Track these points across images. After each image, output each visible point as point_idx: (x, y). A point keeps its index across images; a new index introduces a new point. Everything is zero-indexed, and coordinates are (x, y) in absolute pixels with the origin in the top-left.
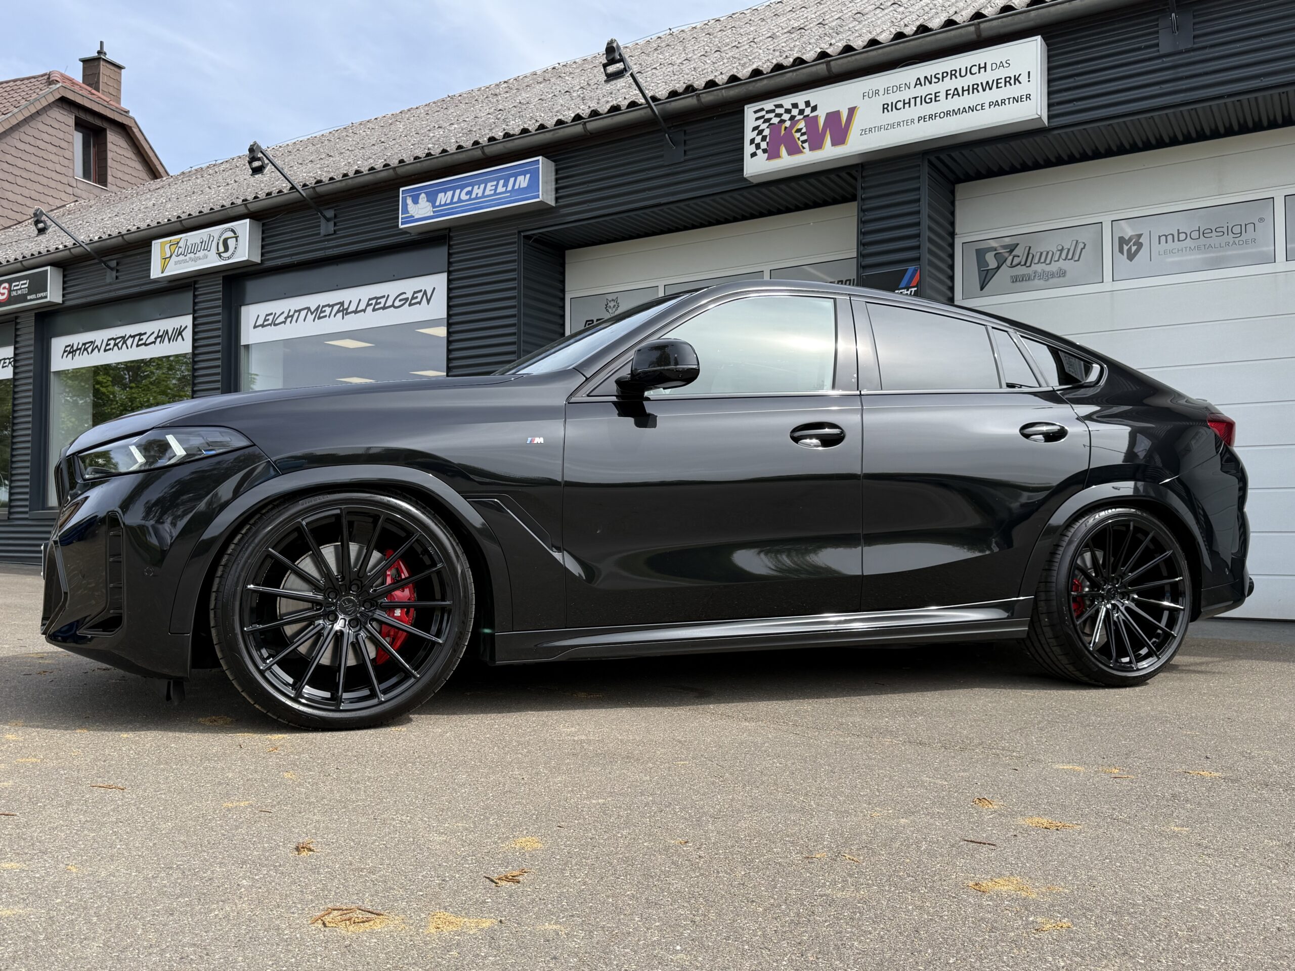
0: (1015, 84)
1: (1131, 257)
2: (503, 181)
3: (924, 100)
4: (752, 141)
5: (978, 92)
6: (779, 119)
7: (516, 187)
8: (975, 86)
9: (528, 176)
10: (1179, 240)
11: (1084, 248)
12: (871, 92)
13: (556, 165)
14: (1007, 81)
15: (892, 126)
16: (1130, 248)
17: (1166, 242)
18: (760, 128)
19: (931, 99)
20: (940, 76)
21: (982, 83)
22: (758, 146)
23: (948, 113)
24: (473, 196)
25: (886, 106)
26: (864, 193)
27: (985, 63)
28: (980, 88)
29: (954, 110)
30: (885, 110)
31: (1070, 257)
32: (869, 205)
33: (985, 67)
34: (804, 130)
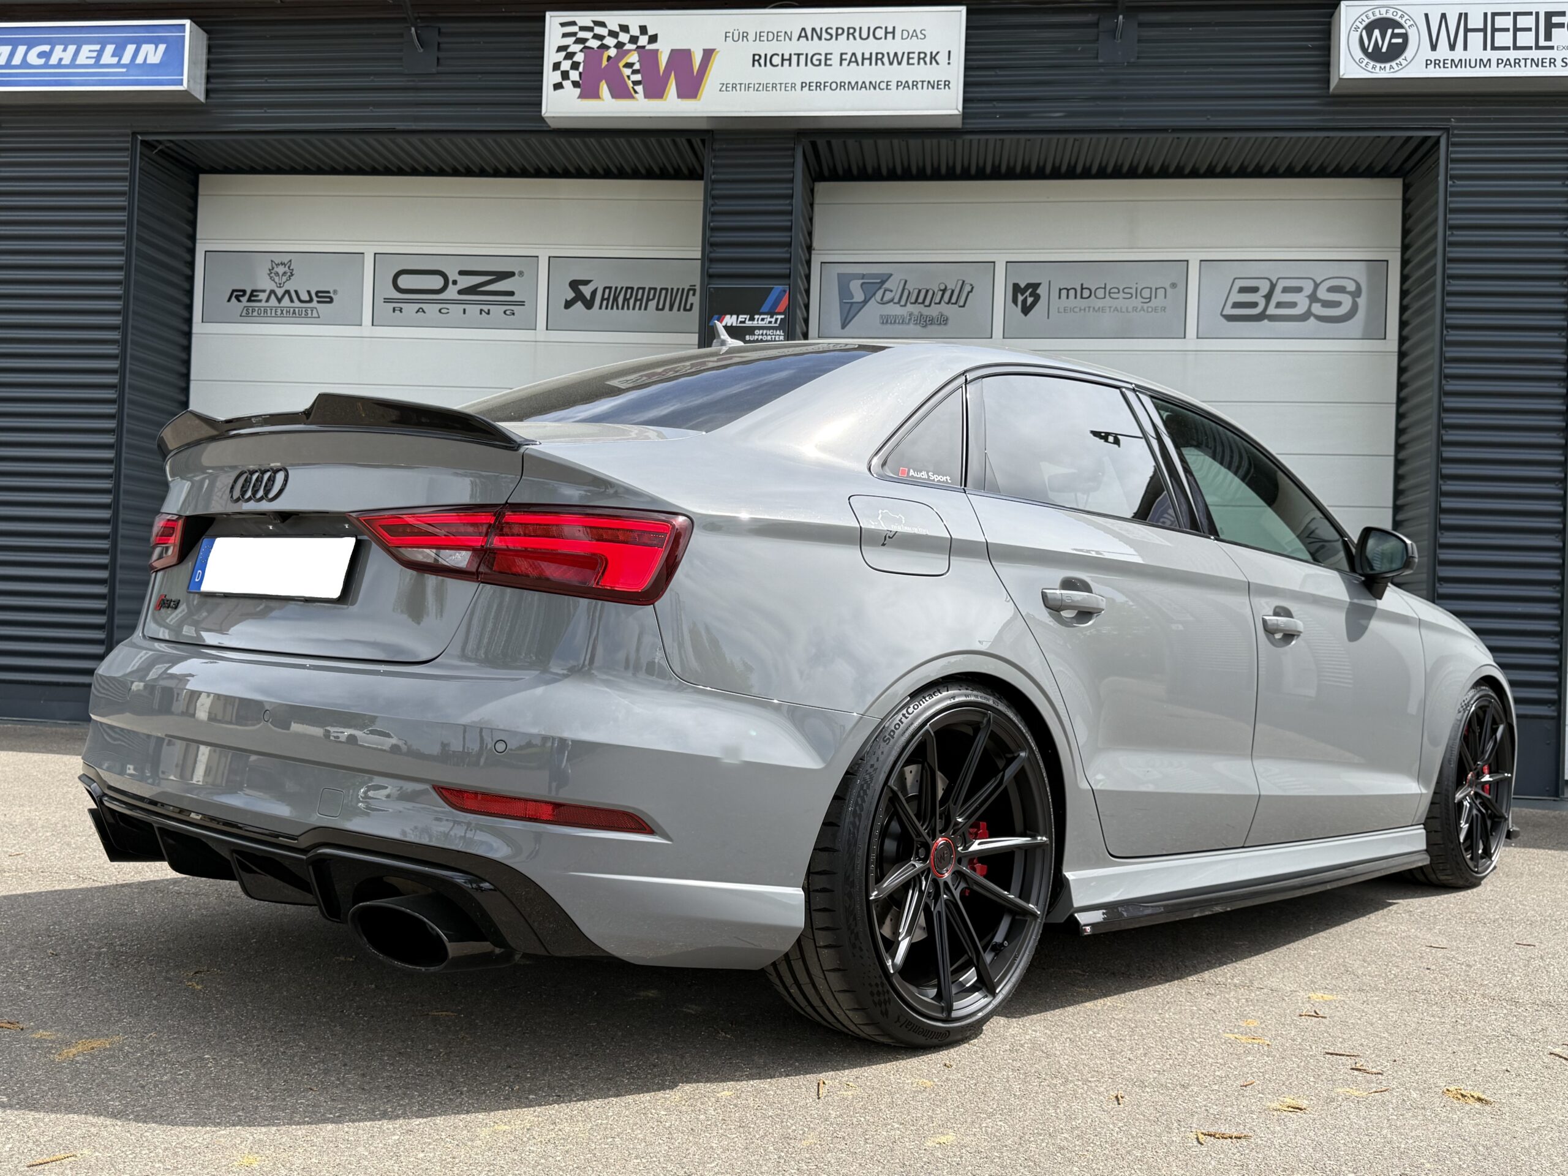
0: (931, 63)
1: (1026, 310)
2: (113, 46)
3: (810, 60)
4: (556, 66)
5: (883, 64)
6: (599, 43)
7: (140, 60)
8: (880, 56)
9: (162, 47)
10: (1082, 297)
11: (971, 291)
12: (736, 33)
13: (209, 39)
14: (921, 57)
15: (766, 87)
16: (1026, 297)
17: (1068, 298)
18: (569, 50)
19: (820, 60)
20: (833, 32)
21: (888, 53)
22: (565, 75)
23: (842, 85)
24: (54, 60)
25: (757, 58)
26: (714, 173)
27: (894, 28)
28: (886, 60)
29: (849, 83)
30: (756, 63)
31: (954, 300)
32: (721, 190)
33: (893, 33)
34: (637, 67)
